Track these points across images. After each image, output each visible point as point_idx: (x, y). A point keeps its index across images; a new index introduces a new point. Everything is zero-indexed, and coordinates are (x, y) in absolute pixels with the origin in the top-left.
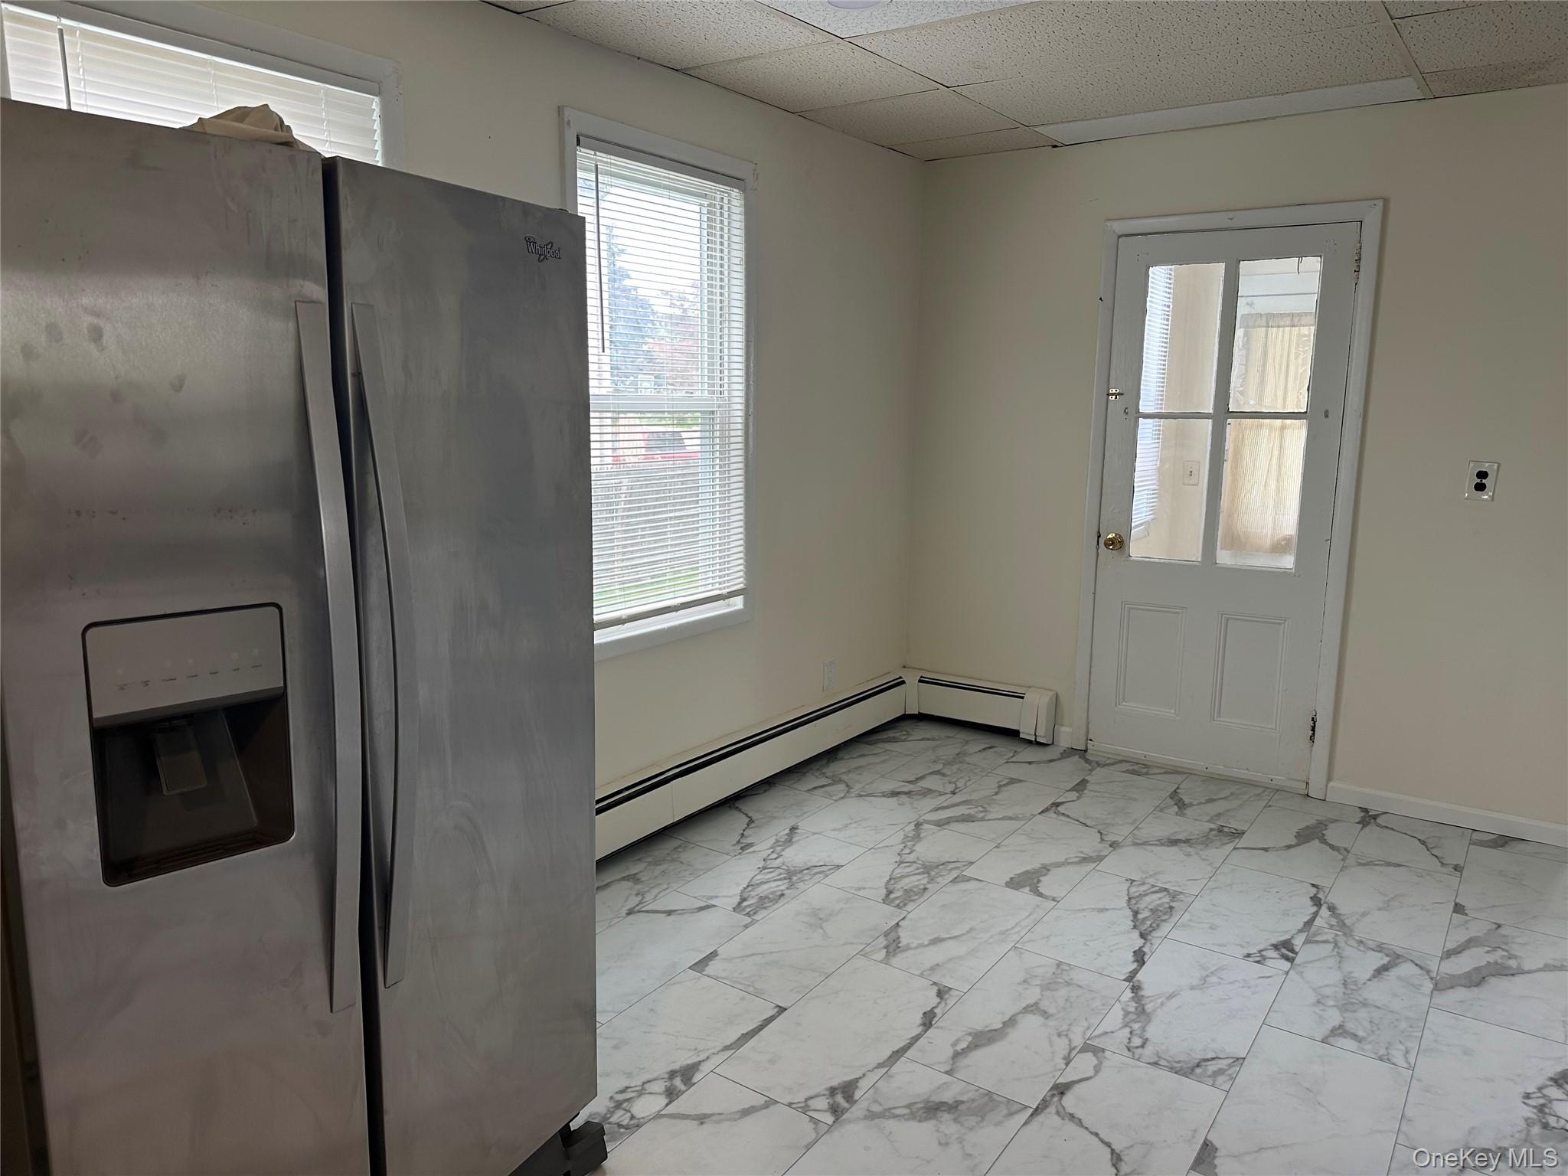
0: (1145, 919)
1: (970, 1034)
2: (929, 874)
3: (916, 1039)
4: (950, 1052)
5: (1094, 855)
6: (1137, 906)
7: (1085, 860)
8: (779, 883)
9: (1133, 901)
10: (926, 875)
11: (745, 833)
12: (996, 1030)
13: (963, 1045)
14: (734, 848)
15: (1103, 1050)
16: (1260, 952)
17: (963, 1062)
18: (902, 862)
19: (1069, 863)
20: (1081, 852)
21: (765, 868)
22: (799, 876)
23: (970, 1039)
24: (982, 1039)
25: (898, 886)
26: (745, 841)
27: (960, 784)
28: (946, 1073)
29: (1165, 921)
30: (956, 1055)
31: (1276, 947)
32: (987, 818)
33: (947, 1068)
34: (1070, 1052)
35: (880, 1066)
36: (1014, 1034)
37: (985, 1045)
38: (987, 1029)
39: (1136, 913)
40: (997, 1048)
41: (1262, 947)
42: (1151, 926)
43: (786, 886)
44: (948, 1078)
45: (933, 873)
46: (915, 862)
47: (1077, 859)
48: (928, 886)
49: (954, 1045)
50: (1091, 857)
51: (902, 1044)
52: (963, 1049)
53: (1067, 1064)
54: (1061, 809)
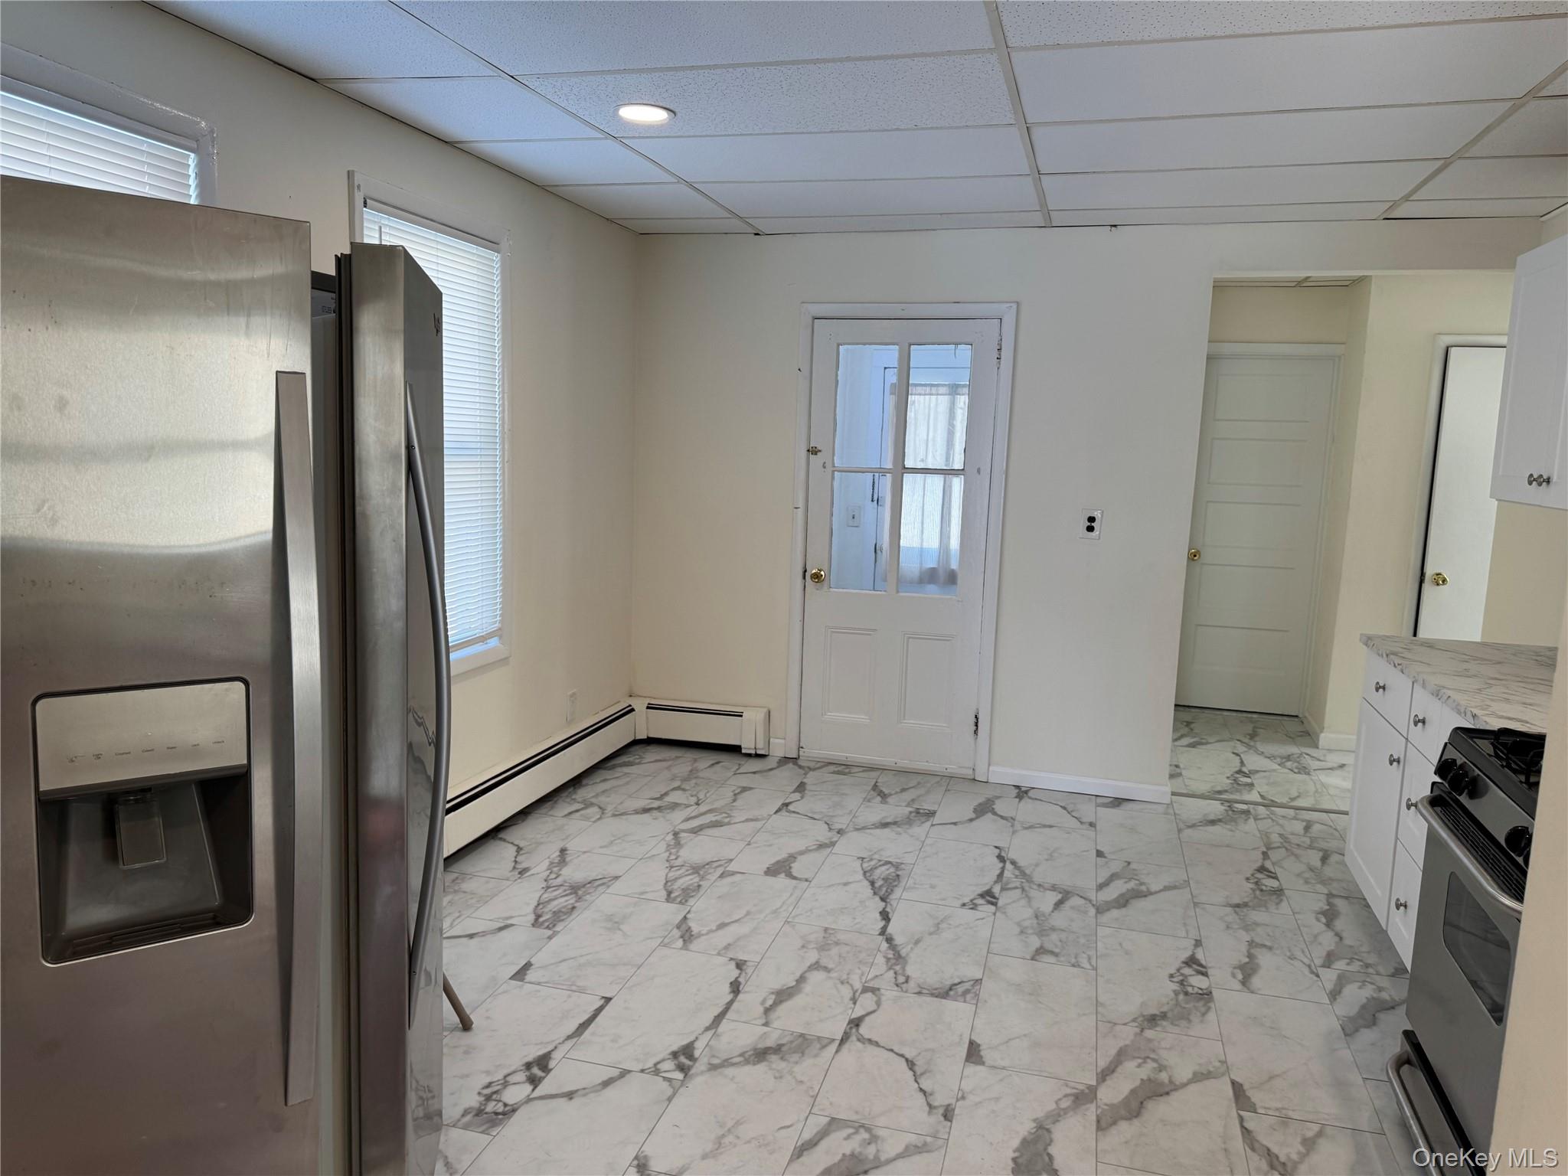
0: (881, 886)
1: (773, 993)
2: (699, 873)
3: (729, 1004)
4: (761, 1009)
5: (827, 841)
6: (872, 877)
7: (821, 846)
8: (566, 898)
9: (868, 874)
10: (696, 875)
11: (517, 860)
12: (792, 987)
13: (770, 1002)
14: (513, 873)
15: (879, 989)
16: (971, 901)
17: (773, 1016)
18: (672, 867)
19: (810, 851)
20: (817, 841)
21: (548, 887)
22: (583, 889)
23: (773, 997)
24: (783, 995)
25: (675, 887)
26: (520, 867)
27: (701, 796)
28: (764, 1025)
29: (896, 886)
30: (767, 1011)
31: (982, 896)
32: (732, 822)
33: (764, 1021)
34: (854, 994)
35: (707, 1029)
36: (807, 988)
37: (786, 1000)
38: (785, 987)
39: (872, 883)
40: (798, 1001)
41: (972, 897)
42: (886, 891)
43: (574, 899)
44: (766, 1029)
45: (701, 873)
46: (683, 866)
47: (814, 847)
48: (701, 883)
49: (763, 1002)
50: (826, 844)
51: (720, 1010)
52: (771, 1006)
53: (855, 1003)
54: (791, 808)
